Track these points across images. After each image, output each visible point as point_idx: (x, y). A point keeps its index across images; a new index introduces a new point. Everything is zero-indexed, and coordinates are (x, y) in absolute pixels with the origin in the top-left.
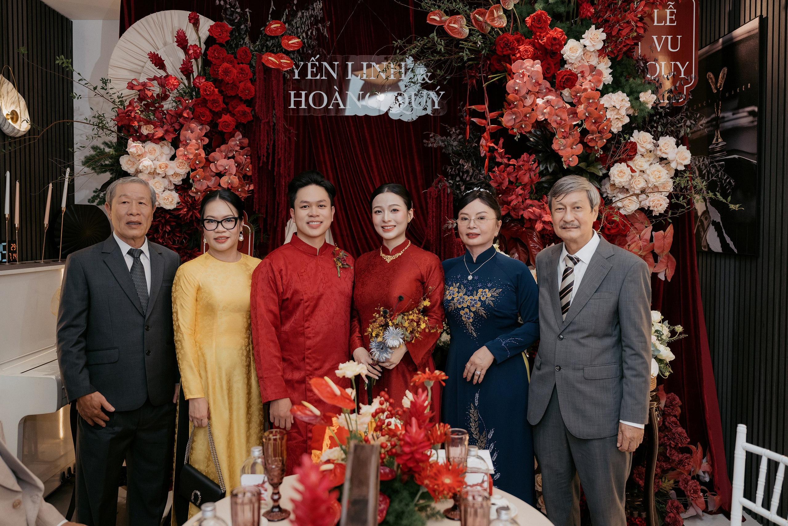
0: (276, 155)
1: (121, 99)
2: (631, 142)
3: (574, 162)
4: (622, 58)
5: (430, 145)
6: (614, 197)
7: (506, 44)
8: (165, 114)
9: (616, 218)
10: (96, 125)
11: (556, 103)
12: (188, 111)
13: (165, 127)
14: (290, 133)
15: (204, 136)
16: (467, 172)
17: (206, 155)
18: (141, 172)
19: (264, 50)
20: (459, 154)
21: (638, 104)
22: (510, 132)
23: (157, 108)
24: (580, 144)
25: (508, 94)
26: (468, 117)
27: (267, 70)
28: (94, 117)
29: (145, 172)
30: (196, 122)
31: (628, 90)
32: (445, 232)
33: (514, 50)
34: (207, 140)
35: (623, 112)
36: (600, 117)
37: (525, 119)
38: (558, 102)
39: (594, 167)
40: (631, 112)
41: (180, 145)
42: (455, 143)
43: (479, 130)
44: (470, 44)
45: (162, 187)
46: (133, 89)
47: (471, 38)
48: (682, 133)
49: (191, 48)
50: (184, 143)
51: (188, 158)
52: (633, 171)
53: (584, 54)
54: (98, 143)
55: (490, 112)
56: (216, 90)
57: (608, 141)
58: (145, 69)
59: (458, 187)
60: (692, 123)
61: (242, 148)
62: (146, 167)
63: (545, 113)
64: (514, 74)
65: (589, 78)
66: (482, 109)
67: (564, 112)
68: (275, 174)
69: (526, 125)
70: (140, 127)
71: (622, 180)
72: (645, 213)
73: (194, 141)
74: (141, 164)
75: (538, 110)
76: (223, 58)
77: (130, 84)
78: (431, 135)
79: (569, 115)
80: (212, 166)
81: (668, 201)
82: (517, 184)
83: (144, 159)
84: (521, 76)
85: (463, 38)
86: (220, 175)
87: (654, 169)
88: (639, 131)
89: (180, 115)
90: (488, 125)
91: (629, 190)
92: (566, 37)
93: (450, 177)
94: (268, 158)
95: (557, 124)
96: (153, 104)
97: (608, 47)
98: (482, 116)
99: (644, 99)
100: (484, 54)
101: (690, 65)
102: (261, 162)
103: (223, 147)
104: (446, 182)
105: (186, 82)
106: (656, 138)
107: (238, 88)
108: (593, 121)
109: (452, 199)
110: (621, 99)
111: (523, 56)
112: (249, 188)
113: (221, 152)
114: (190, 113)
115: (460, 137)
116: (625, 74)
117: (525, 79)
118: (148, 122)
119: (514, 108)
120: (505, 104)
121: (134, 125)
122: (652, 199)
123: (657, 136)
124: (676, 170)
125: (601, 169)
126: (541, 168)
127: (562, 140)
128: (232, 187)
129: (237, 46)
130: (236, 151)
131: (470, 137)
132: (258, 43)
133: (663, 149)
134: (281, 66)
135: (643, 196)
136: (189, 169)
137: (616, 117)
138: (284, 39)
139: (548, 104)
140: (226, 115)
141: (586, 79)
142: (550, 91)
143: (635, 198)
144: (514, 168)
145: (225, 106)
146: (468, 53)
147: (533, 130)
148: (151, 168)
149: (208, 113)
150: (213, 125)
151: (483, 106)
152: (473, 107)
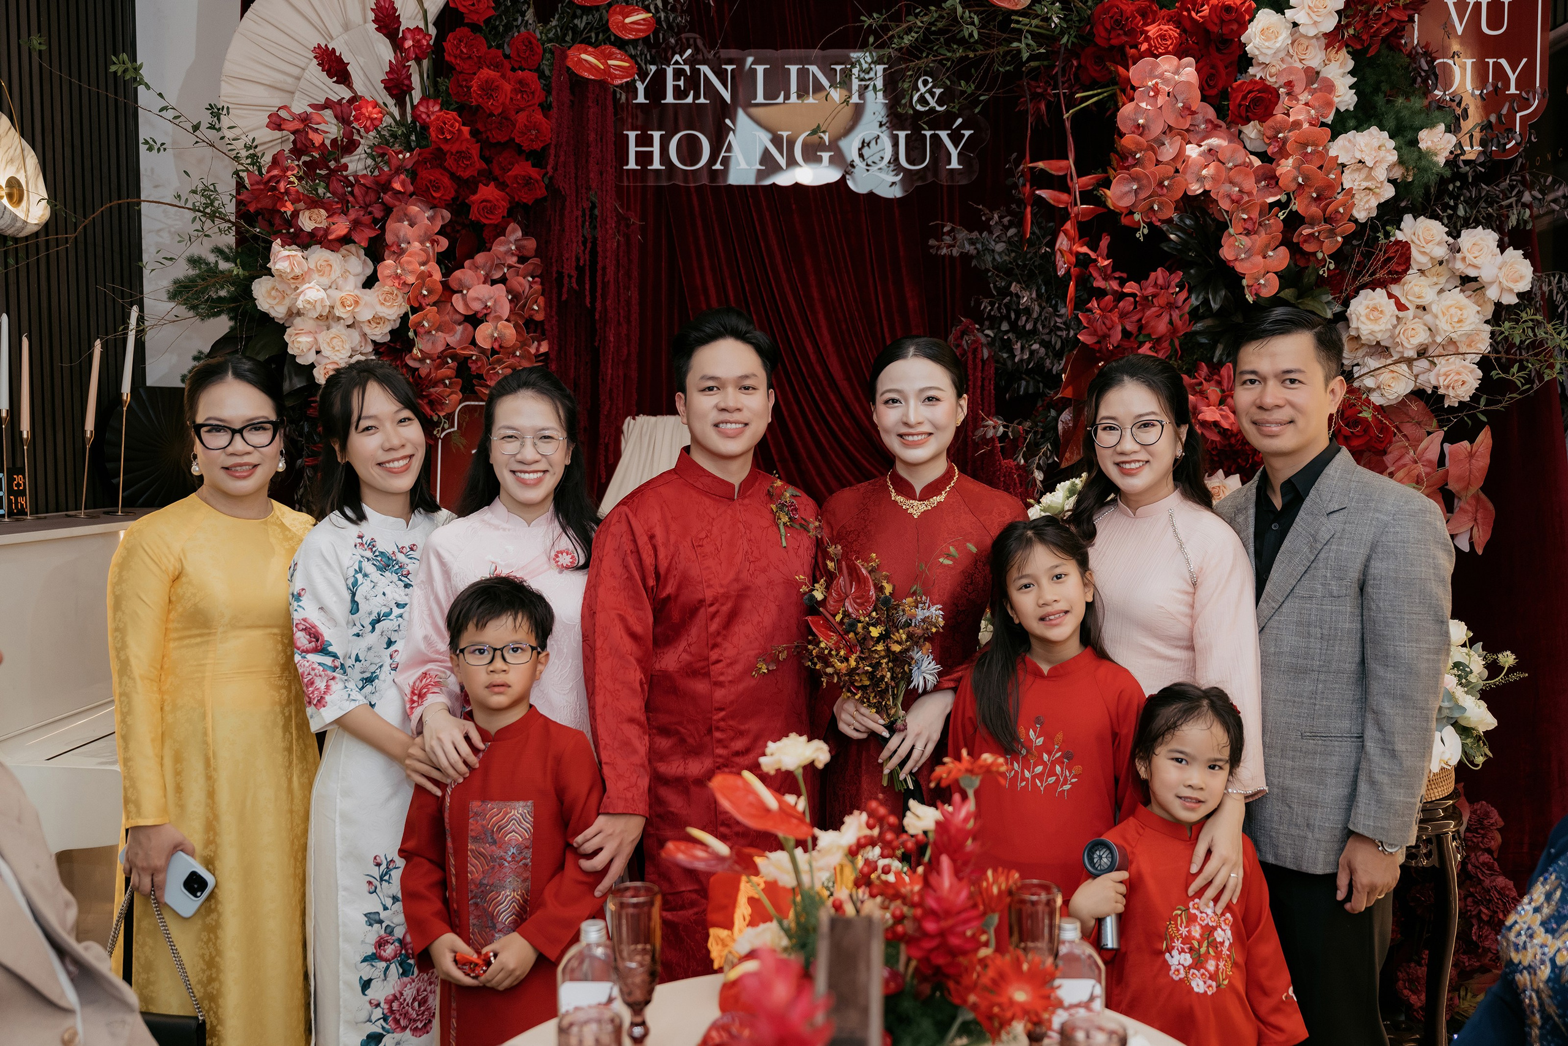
0: (599, 273)
1: (251, 151)
2: (1398, 242)
3: (1270, 286)
4: (1379, 52)
5: (944, 251)
6: (1357, 365)
7: (1118, 22)
8: (352, 185)
9: (1367, 414)
10: (199, 211)
11: (1228, 155)
12: (402, 176)
13: (353, 214)
14: (628, 226)
15: (439, 233)
16: (1028, 311)
17: (444, 275)
18: (299, 314)
19: (568, 38)
20: (1006, 271)
21: (1415, 155)
22: (1124, 221)
23: (332, 172)
24: (1282, 248)
25: (1122, 135)
26: (1028, 187)
27: (577, 84)
28: (194, 192)
29: (310, 315)
30: (421, 201)
31: (1392, 124)
32: (977, 446)
33: (1134, 35)
34: (444, 243)
35: (1381, 174)
36: (1330, 186)
37: (1159, 190)
38: (1234, 151)
39: (1314, 298)
40: (1397, 173)
41: (387, 253)
42: (1000, 247)
43: (1054, 217)
44: (1035, 22)
45: (348, 347)
46: (281, 130)
47: (1037, 7)
48: (1513, 221)
49: (409, 36)
50: (394, 248)
51: (405, 283)
52: (1401, 307)
53: (1293, 43)
54: (203, 250)
55: (1079, 176)
56: (466, 129)
57: (1347, 239)
58: (303, 84)
59: (1007, 346)
60: (1534, 198)
61: (522, 260)
62: (313, 304)
63: (1205, 177)
64: (1134, 88)
65: (1305, 97)
66: (1061, 169)
67: (1247, 174)
68: (597, 317)
69: (1161, 205)
70: (296, 214)
71: (1376, 328)
72: (1427, 403)
73: (417, 244)
74: (301, 298)
75: (1189, 171)
76: (479, 57)
77: (274, 119)
78: (946, 229)
79: (1258, 182)
80: (457, 299)
81: (1480, 374)
82: (1141, 338)
83: (307, 285)
84: (1152, 94)
85: (1019, 7)
86: (474, 320)
87: (1449, 302)
88: (1415, 218)
89: (386, 186)
90: (1076, 204)
91: (1392, 350)
92: (1254, 5)
93: (987, 323)
94: (580, 281)
95: (1233, 201)
96: (323, 162)
97: (1348, 25)
98: (1060, 184)
99: (1429, 143)
100: (1066, 45)
102: (565, 290)
103: (480, 258)
104: (980, 335)
105: (396, 112)
106: (1455, 234)
107: (514, 125)
108: (1314, 195)
109: (992, 371)
110: (1376, 144)
111: (1156, 48)
112: (538, 349)
113: (476, 268)
114: (408, 180)
115: (1012, 232)
116: (1385, 87)
117: (1161, 101)
118: (314, 203)
119: (1134, 166)
120: (1114, 158)
121: (282, 210)
122: (1443, 370)
123: (1455, 227)
124: (1498, 305)
125: (1328, 303)
126: (1194, 301)
127: (1242, 237)
128: (501, 346)
129: (508, 28)
130: (510, 267)
131: (1033, 233)
132: (554, 23)
133: (1470, 257)
134: (610, 75)
135: (1423, 364)
136: (405, 308)
137: (1365, 184)
138: (615, 13)
139: (1211, 158)
140: (487, 185)
141: (1297, 100)
142: (1216, 127)
143: (1404, 367)
144: (1136, 302)
145: (485, 166)
146: (1031, 42)
147: (1175, 217)
148: (324, 307)
149: (446, 181)
150: (459, 207)
151: (1063, 163)
152: (1041, 165)
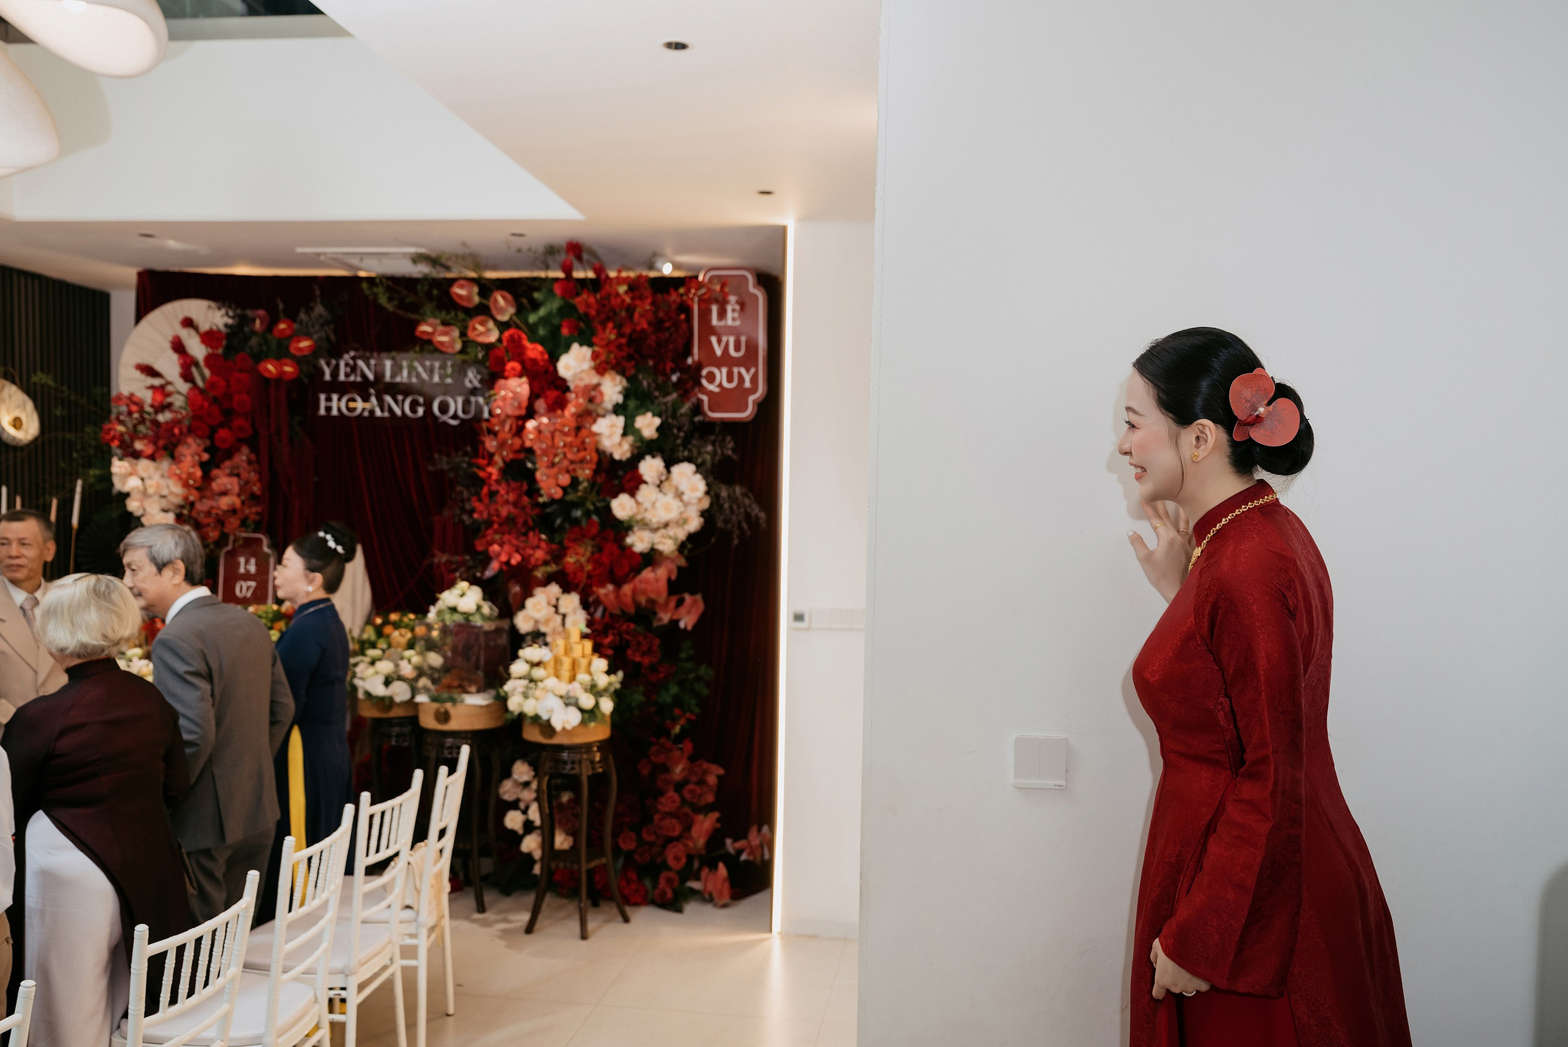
2: (640, 469)
13: (161, 442)
15: (202, 452)
17: (204, 473)
24: (566, 475)
29: (134, 493)
30: (194, 436)
31: (628, 413)
36: (596, 444)
37: (505, 445)
45: (158, 507)
50: (177, 460)
51: (180, 478)
52: (639, 503)
53: (581, 372)
61: (249, 464)
62: (133, 489)
63: (533, 439)
69: (507, 452)
70: (133, 442)
71: (624, 513)
73: (191, 457)
74: (128, 484)
75: (526, 435)
80: (211, 485)
83: (132, 478)
84: (503, 398)
87: (663, 501)
88: (650, 458)
95: (542, 451)
99: (642, 424)
101: (756, 374)
103: (227, 464)
106: (672, 464)
110: (612, 424)
111: (510, 373)
112: (255, 510)
113: (224, 468)
117: (507, 401)
118: (142, 436)
119: (497, 432)
127: (547, 469)
128: (233, 508)
130: (242, 468)
134: (283, 375)
136: (185, 489)
138: (293, 342)
139: (536, 429)
140: (224, 429)
145: (224, 419)
148: (140, 488)
149: (205, 427)
150: (213, 439)
